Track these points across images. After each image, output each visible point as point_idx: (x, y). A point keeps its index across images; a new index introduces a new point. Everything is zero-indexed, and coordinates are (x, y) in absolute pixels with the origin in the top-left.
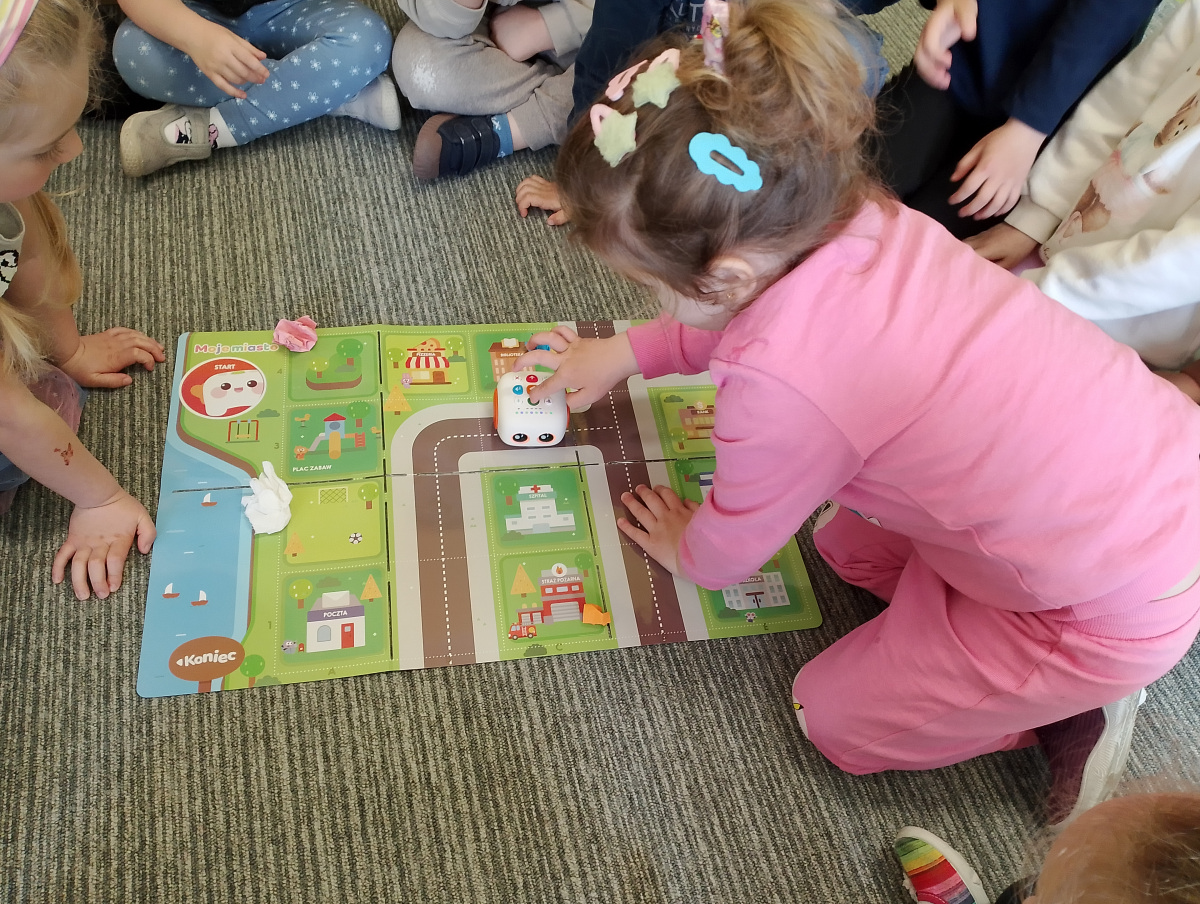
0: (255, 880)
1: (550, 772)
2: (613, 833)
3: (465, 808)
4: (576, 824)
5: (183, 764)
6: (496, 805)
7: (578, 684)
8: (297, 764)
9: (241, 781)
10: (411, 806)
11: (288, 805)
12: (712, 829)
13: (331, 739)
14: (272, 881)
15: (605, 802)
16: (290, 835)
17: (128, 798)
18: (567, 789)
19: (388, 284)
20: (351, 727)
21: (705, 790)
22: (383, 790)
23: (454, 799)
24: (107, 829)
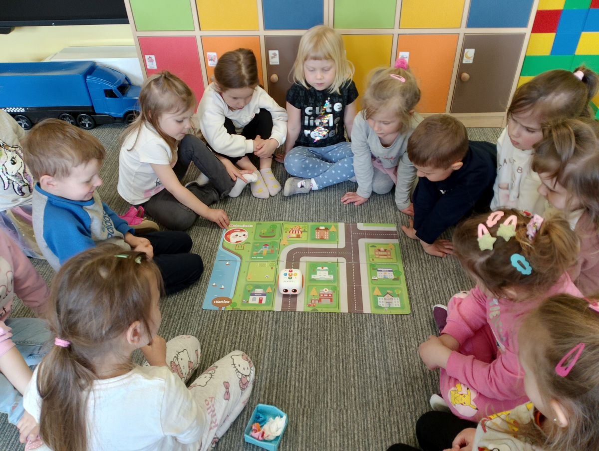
0: (208, 348)
1: (295, 341)
2: (309, 360)
3: (268, 344)
4: (298, 355)
5: (199, 318)
6: (277, 345)
7: (311, 321)
8: (227, 324)
9: (212, 325)
10: (254, 340)
11: (222, 333)
12: (339, 367)
13: (238, 320)
14: (212, 349)
15: (309, 352)
16: (220, 340)
17: (183, 322)
18: (299, 346)
19: (291, 209)
20: (244, 318)
21: (341, 357)
22: (248, 335)
23: (266, 341)
24: (176, 328)
